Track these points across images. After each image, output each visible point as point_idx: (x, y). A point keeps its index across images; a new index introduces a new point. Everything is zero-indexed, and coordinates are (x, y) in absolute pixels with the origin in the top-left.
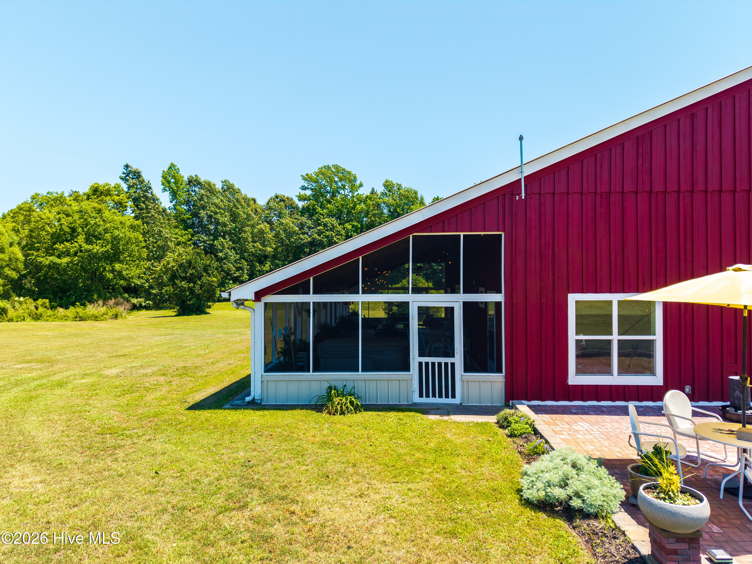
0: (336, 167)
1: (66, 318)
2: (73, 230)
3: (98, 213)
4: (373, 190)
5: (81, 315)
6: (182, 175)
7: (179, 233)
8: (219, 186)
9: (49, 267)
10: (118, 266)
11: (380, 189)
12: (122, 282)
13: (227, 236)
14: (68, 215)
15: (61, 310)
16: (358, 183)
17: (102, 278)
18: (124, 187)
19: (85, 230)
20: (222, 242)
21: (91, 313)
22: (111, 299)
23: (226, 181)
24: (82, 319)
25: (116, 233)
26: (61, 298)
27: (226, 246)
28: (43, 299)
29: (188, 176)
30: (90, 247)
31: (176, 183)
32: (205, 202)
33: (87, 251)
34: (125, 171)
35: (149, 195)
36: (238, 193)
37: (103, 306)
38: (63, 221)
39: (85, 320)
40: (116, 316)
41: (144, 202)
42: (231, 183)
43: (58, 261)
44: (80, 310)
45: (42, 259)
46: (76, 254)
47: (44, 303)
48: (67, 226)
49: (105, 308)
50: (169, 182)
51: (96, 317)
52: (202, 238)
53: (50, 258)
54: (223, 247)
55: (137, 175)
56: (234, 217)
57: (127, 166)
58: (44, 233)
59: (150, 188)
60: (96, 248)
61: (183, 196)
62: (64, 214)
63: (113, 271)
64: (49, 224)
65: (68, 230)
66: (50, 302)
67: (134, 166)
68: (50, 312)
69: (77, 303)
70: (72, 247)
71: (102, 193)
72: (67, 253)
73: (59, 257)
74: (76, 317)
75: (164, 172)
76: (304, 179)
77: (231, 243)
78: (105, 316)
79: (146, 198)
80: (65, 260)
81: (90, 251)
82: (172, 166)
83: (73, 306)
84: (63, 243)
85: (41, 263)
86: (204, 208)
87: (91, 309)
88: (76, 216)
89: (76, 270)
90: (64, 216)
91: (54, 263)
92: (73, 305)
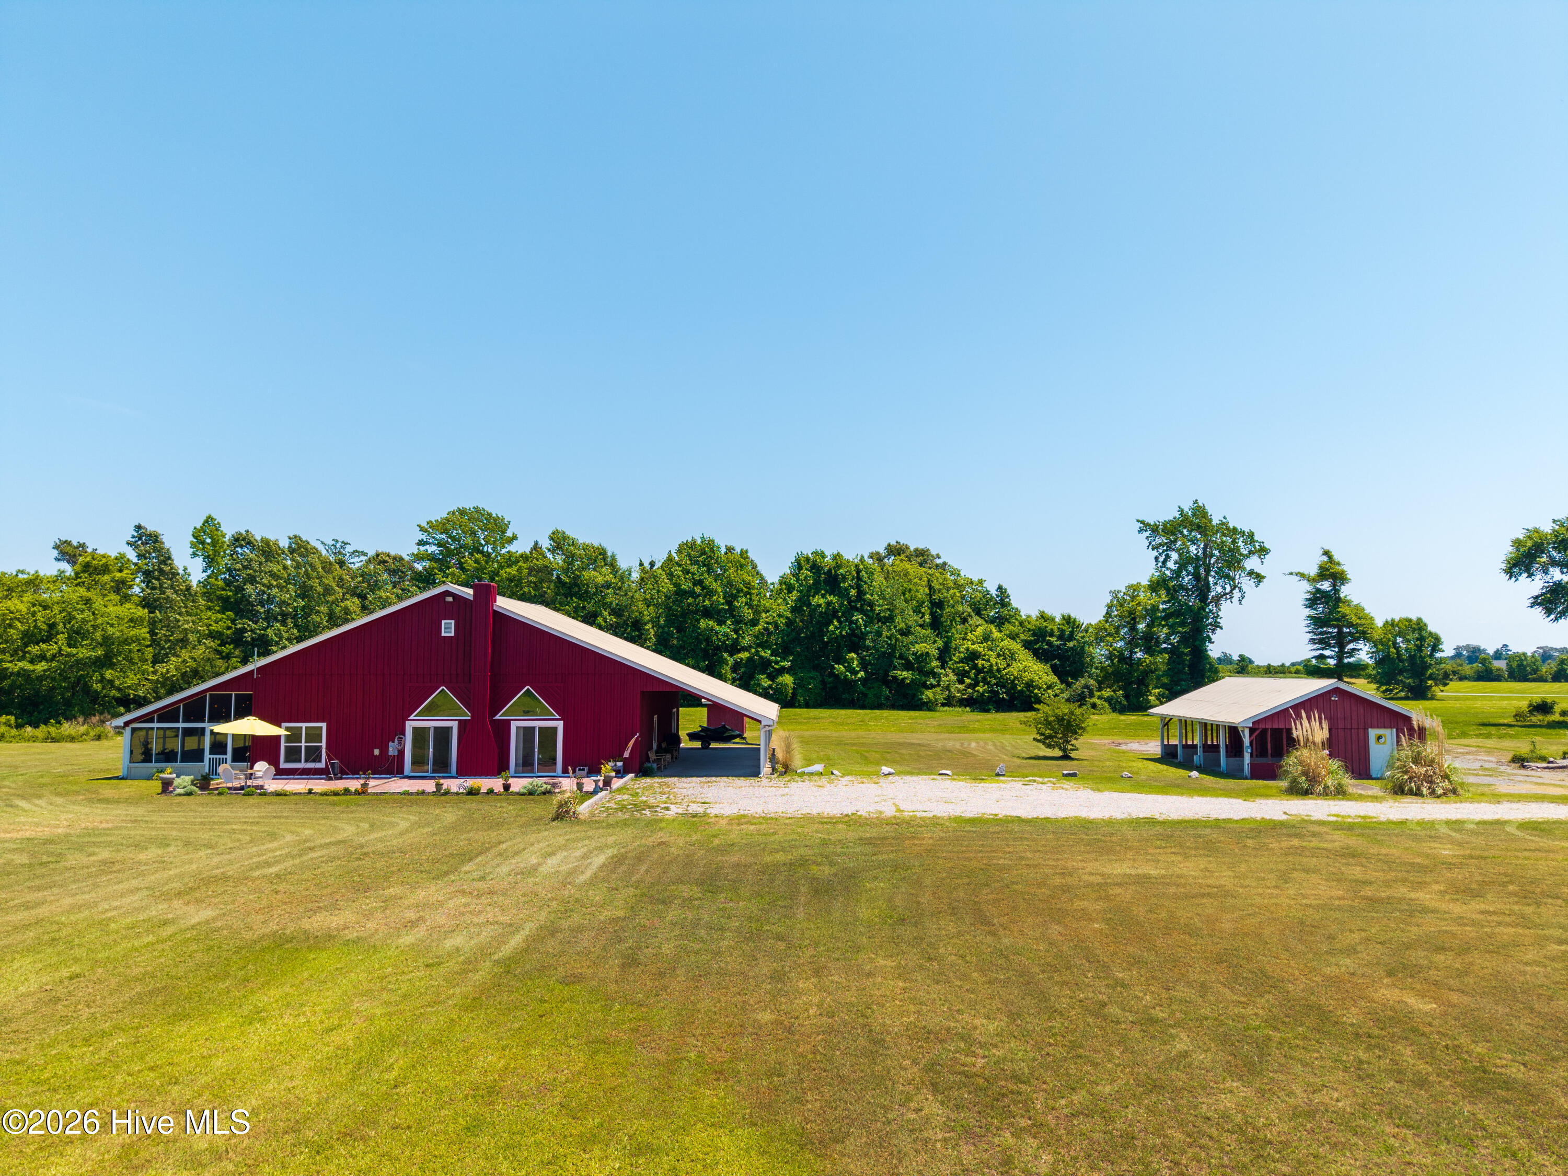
0: (477, 510)
1: (34, 739)
2: (52, 626)
3: (85, 604)
4: (536, 544)
5: (54, 735)
6: (225, 531)
7: (213, 618)
8: (284, 543)
9: (18, 674)
10: (109, 674)
11: (546, 544)
12: (114, 693)
13: (289, 620)
14: (45, 608)
15: (29, 729)
16: (509, 534)
17: (87, 690)
18: (132, 555)
19: (68, 626)
20: (279, 630)
21: (67, 733)
22: (95, 715)
23: (296, 537)
24: (54, 740)
25: (111, 630)
26: (31, 714)
27: (286, 635)
28: (7, 715)
29: (233, 532)
30: (74, 651)
31: (214, 543)
32: (255, 571)
33: (68, 655)
34: (136, 534)
35: (167, 569)
36: (314, 553)
37: (84, 724)
38: (39, 616)
39: (58, 741)
40: (99, 738)
41: (158, 579)
42: (304, 539)
43: (30, 667)
44: (53, 730)
45: (9, 665)
46: (54, 657)
47: (9, 720)
48: (44, 622)
49: (85, 727)
50: (203, 543)
51: (73, 738)
52: (249, 625)
53: (20, 664)
54: (281, 638)
55: (154, 538)
56: (305, 592)
57: (139, 527)
58: (12, 631)
59: (169, 558)
60: (83, 653)
61: (225, 562)
62: (40, 605)
63: (102, 679)
64: (18, 619)
65: (44, 627)
66: (16, 718)
67: (151, 527)
68: (14, 732)
69: (52, 721)
70: (52, 649)
71: (95, 569)
72: (42, 657)
73: (32, 662)
74: (47, 738)
75: (195, 528)
76: (422, 529)
77: (295, 631)
78: (84, 737)
79: (161, 571)
80: (41, 667)
81: (74, 655)
82: (209, 520)
83: (46, 725)
84: (37, 644)
85: (7, 669)
86: (252, 580)
87: (67, 728)
88: (56, 609)
89: (53, 679)
90: (41, 609)
91: (25, 670)
92: (46, 723)
